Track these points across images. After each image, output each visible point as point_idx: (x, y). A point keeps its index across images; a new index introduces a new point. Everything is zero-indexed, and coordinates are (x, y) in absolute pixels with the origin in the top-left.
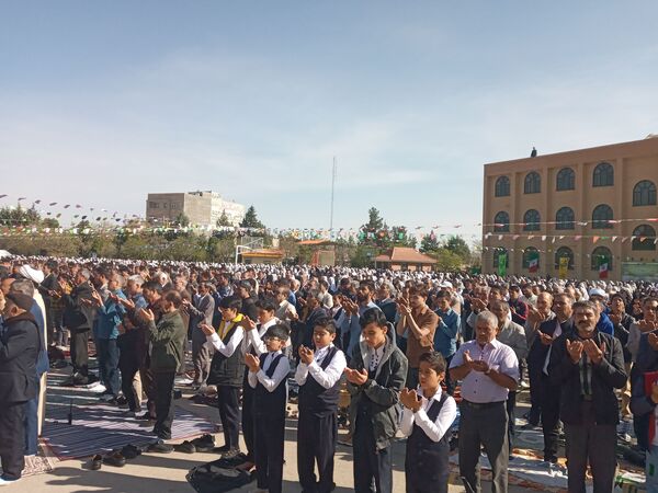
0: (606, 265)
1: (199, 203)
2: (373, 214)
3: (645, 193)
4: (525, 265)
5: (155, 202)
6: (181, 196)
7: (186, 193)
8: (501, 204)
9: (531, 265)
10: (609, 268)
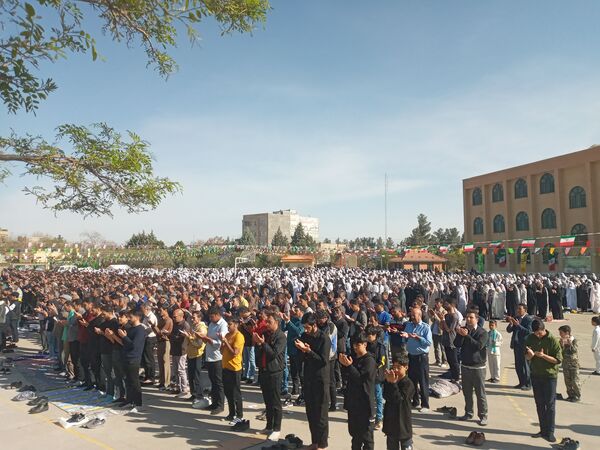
0: (553, 259)
1: (281, 220)
2: (422, 219)
3: (578, 197)
4: (497, 262)
5: (247, 221)
6: (266, 215)
7: (270, 213)
8: (479, 211)
9: (501, 261)
10: (556, 262)
